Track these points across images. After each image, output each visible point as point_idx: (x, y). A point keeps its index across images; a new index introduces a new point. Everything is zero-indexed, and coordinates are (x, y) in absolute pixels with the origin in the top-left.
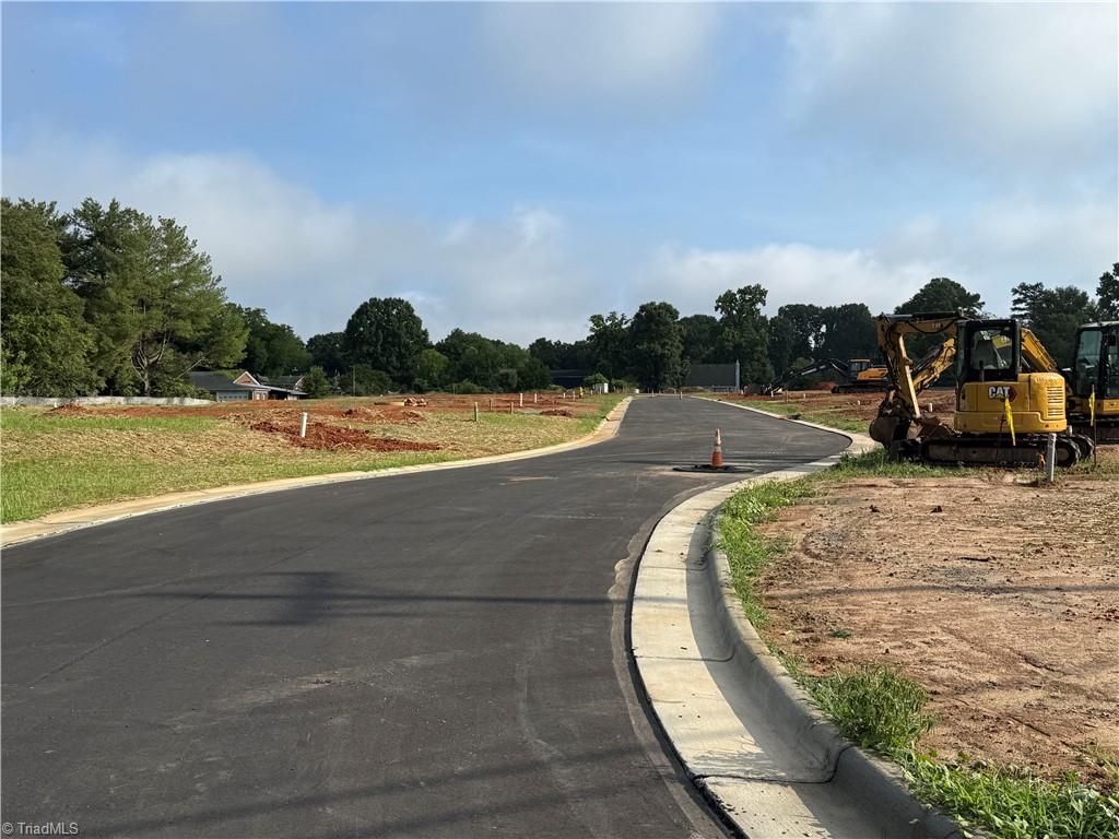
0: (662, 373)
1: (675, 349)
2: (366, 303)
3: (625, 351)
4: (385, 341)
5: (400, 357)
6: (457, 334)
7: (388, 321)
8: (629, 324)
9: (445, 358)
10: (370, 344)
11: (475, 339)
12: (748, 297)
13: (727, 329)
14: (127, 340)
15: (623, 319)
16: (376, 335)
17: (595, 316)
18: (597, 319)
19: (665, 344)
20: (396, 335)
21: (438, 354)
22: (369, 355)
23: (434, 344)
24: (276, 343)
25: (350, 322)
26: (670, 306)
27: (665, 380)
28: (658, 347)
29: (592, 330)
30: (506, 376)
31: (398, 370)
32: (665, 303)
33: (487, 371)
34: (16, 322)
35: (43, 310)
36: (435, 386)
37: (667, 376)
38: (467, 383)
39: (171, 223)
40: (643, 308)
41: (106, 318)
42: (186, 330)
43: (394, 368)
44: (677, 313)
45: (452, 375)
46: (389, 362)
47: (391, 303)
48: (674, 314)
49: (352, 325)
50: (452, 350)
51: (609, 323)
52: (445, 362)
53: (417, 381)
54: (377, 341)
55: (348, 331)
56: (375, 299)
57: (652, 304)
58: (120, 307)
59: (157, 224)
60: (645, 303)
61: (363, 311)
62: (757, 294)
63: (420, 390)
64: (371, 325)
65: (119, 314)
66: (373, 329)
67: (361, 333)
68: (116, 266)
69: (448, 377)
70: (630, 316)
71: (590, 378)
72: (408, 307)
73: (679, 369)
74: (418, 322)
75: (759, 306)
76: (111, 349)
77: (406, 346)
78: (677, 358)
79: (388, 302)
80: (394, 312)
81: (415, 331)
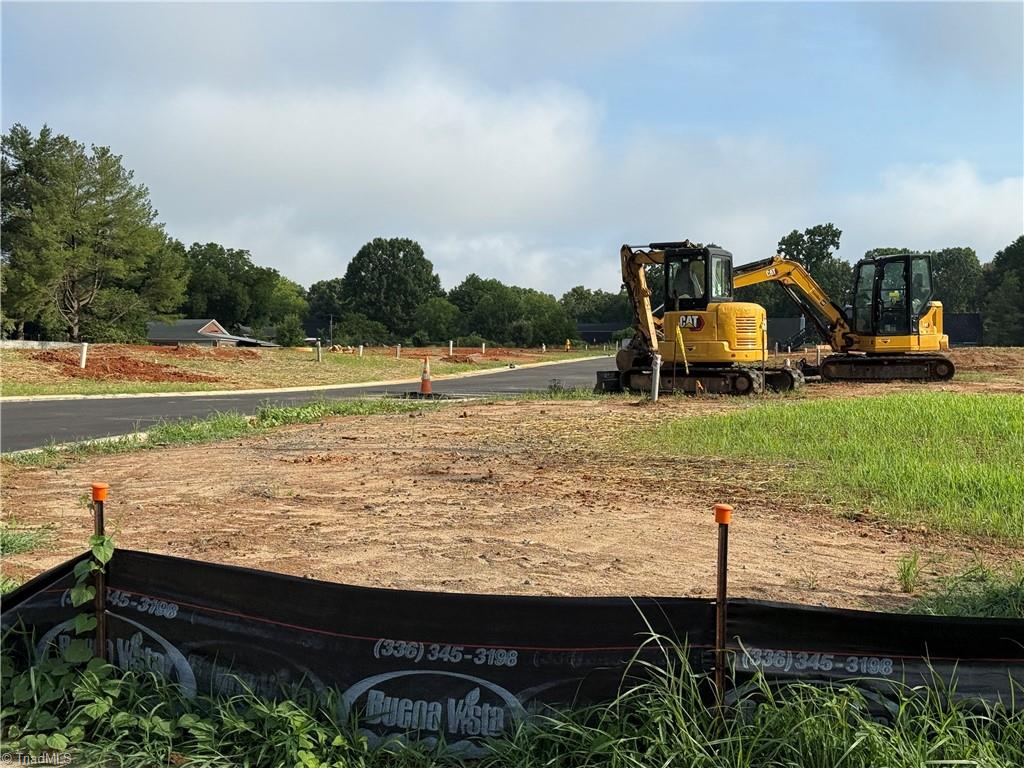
2: (369, 244)
4: (390, 288)
5: (407, 307)
6: (473, 281)
7: (395, 266)
9: (455, 308)
10: (371, 291)
11: (494, 286)
12: (818, 239)
14: (51, 280)
16: (380, 280)
20: (401, 281)
22: (371, 303)
23: (447, 290)
24: (260, 289)
25: (350, 266)
31: (405, 322)
33: (503, 323)
36: (442, 339)
38: (475, 337)
42: (119, 268)
43: (399, 319)
45: (463, 328)
46: (393, 313)
47: (396, 245)
49: (353, 269)
50: (466, 299)
52: (455, 313)
54: (380, 289)
55: (347, 277)
56: (380, 240)
59: (89, 153)
61: (365, 254)
62: (827, 235)
64: (374, 269)
66: (376, 273)
67: (363, 278)
72: (417, 248)
74: (428, 266)
75: (831, 249)
77: (413, 294)
79: (393, 243)
80: (401, 255)
81: (424, 276)
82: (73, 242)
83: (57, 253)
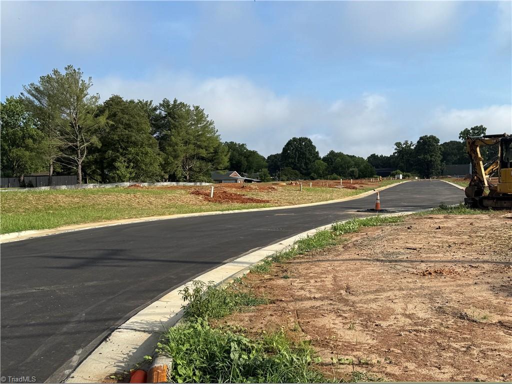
0: (431, 170)
1: (438, 158)
2: (291, 140)
3: (412, 159)
4: (299, 157)
5: (306, 164)
6: (332, 153)
7: (301, 148)
8: (415, 146)
9: (326, 164)
10: (292, 158)
11: (340, 155)
12: (476, 131)
13: (465, 147)
14: (179, 158)
15: (411, 144)
16: (295, 154)
17: (397, 143)
18: (398, 144)
19: (433, 155)
20: (304, 154)
21: (322, 162)
22: (292, 163)
23: (322, 157)
24: (250, 159)
26: (435, 137)
27: (432, 173)
28: (428, 157)
29: (396, 149)
30: (353, 172)
31: (305, 170)
32: (432, 136)
33: (345, 170)
34: (131, 151)
35: (142, 146)
36: (321, 177)
37: (433, 170)
38: (335, 175)
39: (197, 108)
40: (421, 138)
41: (171, 149)
42: (203, 153)
43: (303, 169)
44: (439, 140)
45: (329, 172)
46: (301, 166)
48: (437, 141)
49: (285, 150)
50: (330, 160)
51: (405, 146)
52: (325, 166)
53: (312, 174)
54: (296, 157)
55: (283, 153)
56: (295, 138)
57: (426, 136)
58: (177, 144)
59: (192, 108)
60: (422, 136)
61: (289, 144)
62: (481, 130)
63: (313, 179)
64: (293, 149)
65: (176, 147)
66: (294, 151)
67: (289, 153)
68: (175, 126)
69: (327, 172)
70: (415, 142)
71: (394, 172)
72: (310, 141)
73: (440, 167)
74: (314, 148)
76: (172, 162)
77: (309, 159)
78: (439, 162)
79: (301, 139)
80: (303, 144)
81: (313, 152)
82: (186, 143)
83: (181, 147)
